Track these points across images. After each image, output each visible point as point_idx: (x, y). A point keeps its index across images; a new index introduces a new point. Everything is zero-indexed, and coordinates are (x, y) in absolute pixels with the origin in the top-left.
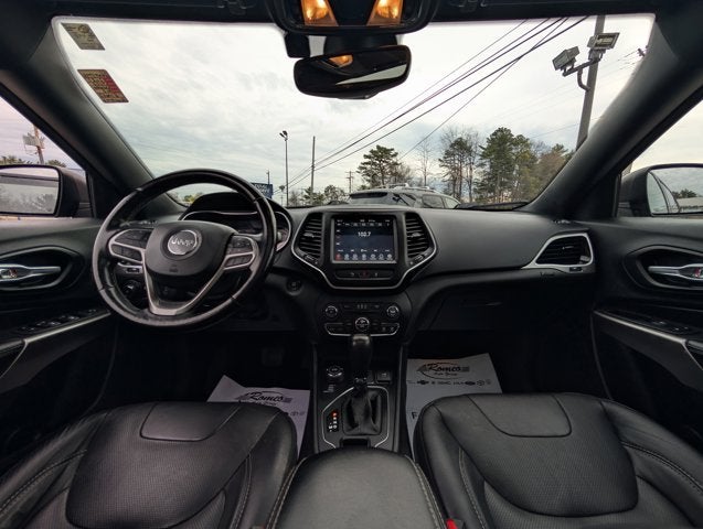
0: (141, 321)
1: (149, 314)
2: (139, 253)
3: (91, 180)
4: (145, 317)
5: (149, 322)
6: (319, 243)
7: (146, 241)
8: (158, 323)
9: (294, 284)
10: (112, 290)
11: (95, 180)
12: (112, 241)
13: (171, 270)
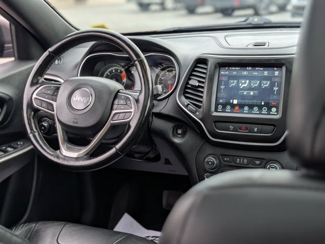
0: (55, 160)
1: (61, 156)
2: (52, 105)
3: (13, 28)
4: (58, 157)
5: (60, 161)
6: (202, 92)
7: (57, 96)
8: (66, 163)
9: (180, 131)
10: (36, 134)
11: (16, 28)
12: (34, 96)
13: (74, 122)
